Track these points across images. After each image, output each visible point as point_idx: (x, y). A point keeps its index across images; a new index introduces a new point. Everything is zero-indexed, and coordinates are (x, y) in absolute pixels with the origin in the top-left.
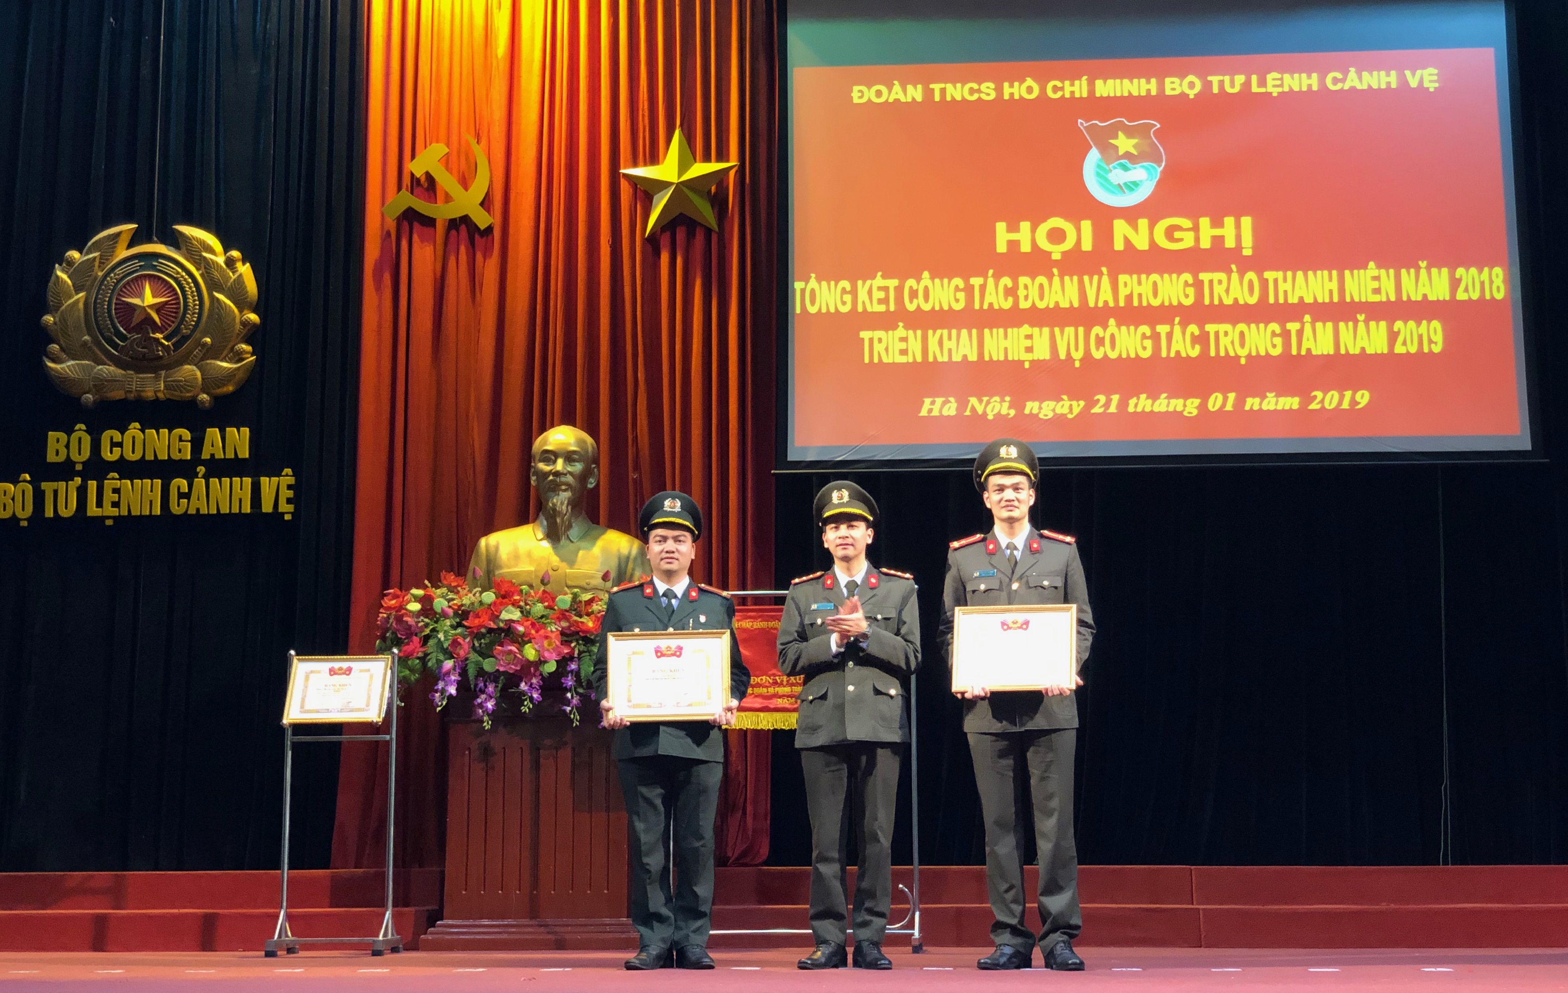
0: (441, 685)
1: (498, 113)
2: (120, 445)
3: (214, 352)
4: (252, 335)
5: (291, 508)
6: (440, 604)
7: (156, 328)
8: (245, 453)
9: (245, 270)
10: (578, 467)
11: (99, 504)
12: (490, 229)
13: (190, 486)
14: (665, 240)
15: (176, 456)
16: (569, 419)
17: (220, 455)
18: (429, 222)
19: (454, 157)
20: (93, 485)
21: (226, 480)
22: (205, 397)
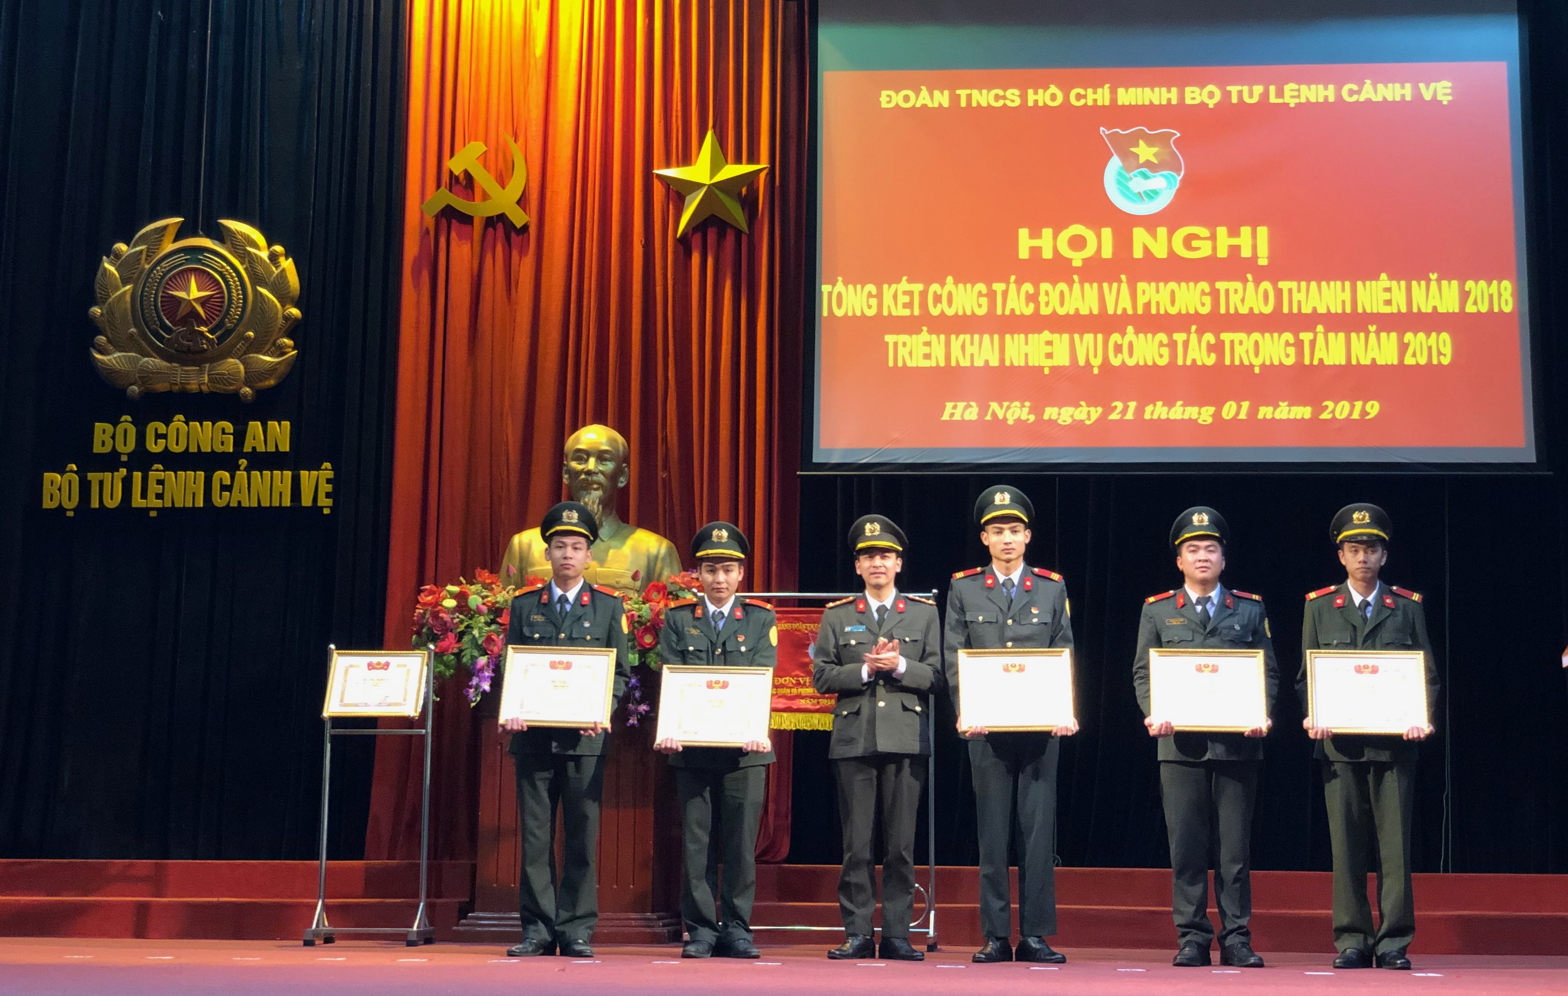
0: (475, 681)
1: (535, 113)
2: (164, 436)
3: (257, 346)
4: (294, 329)
5: (329, 502)
6: (474, 601)
7: (201, 322)
8: (285, 447)
9: (288, 264)
10: (609, 466)
11: (144, 495)
12: (525, 228)
13: (233, 478)
14: (696, 240)
15: (219, 449)
16: (600, 418)
17: (261, 448)
18: (467, 220)
19: (492, 156)
20: (137, 476)
21: (267, 473)
22: (247, 390)
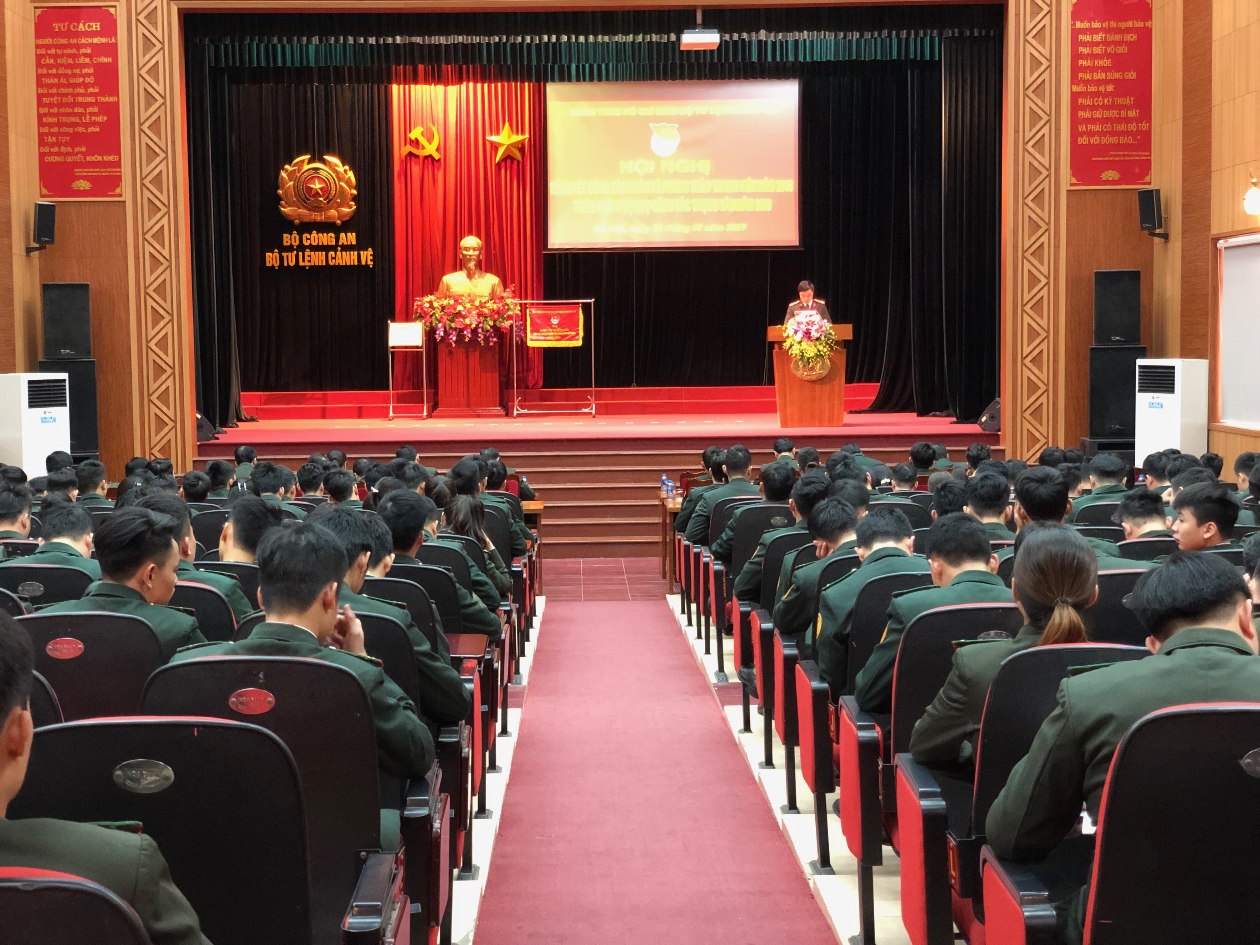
0: (438, 332)
1: (441, 116)
2: (310, 239)
3: (341, 205)
4: (355, 198)
5: (372, 263)
6: (435, 304)
7: (320, 196)
8: (354, 243)
9: (351, 174)
10: (477, 253)
11: (304, 261)
13: (336, 254)
14: (503, 164)
15: (330, 244)
17: (345, 243)
19: (425, 132)
20: (301, 254)
21: (348, 252)
22: (339, 222)
